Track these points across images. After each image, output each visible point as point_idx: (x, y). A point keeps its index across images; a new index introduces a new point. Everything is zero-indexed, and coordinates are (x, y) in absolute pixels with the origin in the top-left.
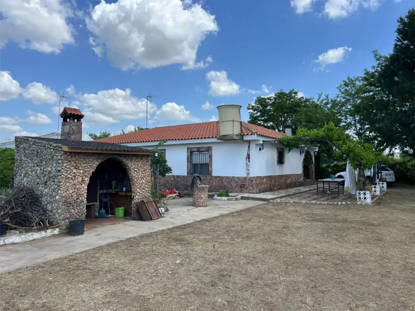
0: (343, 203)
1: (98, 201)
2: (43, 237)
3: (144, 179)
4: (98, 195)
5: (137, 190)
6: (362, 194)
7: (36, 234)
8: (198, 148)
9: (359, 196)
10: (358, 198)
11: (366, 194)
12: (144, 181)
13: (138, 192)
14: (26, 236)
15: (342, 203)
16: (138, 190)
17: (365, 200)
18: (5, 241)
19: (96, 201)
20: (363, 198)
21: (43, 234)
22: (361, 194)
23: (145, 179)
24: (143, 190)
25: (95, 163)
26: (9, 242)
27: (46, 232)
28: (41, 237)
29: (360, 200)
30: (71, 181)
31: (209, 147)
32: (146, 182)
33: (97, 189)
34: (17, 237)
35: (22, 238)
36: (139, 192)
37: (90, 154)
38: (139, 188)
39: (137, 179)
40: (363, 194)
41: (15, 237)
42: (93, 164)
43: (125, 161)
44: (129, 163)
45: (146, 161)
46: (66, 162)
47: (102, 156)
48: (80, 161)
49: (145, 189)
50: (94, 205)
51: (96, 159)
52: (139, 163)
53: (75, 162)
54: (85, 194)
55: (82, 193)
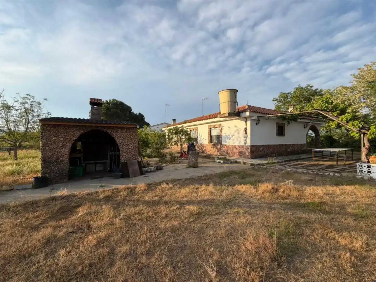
0: (336, 174)
1: (109, 159)
5: (122, 154)
6: (365, 166)
8: (214, 126)
9: (361, 169)
10: (358, 171)
11: (371, 167)
12: (130, 147)
13: (124, 155)
15: (334, 175)
16: (124, 153)
17: (369, 174)
19: (107, 160)
20: (367, 172)
22: (363, 166)
23: (131, 145)
24: (130, 154)
29: (361, 173)
31: (220, 124)
32: (132, 148)
37: (71, 126)
39: (122, 145)
40: (367, 167)
42: (75, 134)
43: (109, 131)
44: (114, 133)
45: (132, 132)
46: (44, 132)
47: (84, 128)
48: (61, 131)
49: (132, 153)
50: (106, 162)
51: (78, 130)
52: (124, 133)
53: (55, 132)
54: (66, 156)
55: (63, 155)
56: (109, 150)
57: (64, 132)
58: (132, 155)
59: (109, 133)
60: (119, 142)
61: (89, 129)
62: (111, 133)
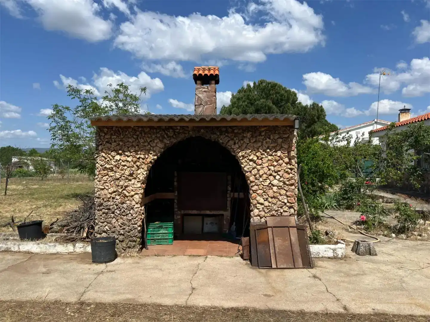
1: (229, 208)
2: (70, 252)
3: (275, 177)
4: (229, 199)
5: (255, 199)
7: (60, 246)
12: (275, 182)
13: (259, 203)
14: (47, 246)
16: (258, 198)
18: (20, 247)
19: (225, 209)
21: (70, 248)
23: (278, 177)
24: (274, 201)
25: (156, 146)
26: (25, 250)
27: (74, 246)
28: (67, 251)
30: (111, 174)
32: (281, 184)
33: (227, 190)
34: (35, 245)
35: (41, 248)
36: (262, 204)
37: (147, 130)
38: (261, 196)
39: (255, 175)
41: (32, 245)
42: (153, 147)
43: (223, 140)
44: (235, 144)
45: (280, 140)
46: (101, 144)
47: (171, 133)
48: (128, 141)
49: (280, 198)
50: (223, 215)
51: (158, 138)
52: (260, 144)
53: (119, 144)
54: (137, 197)
55: (130, 194)
56: (230, 189)
57: (134, 144)
58: (279, 203)
59: (224, 145)
60: (246, 166)
61: (182, 137)
62: (229, 144)
